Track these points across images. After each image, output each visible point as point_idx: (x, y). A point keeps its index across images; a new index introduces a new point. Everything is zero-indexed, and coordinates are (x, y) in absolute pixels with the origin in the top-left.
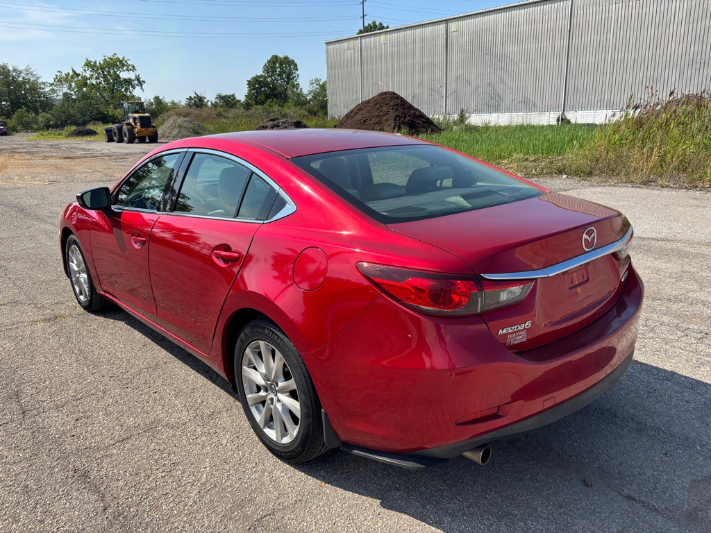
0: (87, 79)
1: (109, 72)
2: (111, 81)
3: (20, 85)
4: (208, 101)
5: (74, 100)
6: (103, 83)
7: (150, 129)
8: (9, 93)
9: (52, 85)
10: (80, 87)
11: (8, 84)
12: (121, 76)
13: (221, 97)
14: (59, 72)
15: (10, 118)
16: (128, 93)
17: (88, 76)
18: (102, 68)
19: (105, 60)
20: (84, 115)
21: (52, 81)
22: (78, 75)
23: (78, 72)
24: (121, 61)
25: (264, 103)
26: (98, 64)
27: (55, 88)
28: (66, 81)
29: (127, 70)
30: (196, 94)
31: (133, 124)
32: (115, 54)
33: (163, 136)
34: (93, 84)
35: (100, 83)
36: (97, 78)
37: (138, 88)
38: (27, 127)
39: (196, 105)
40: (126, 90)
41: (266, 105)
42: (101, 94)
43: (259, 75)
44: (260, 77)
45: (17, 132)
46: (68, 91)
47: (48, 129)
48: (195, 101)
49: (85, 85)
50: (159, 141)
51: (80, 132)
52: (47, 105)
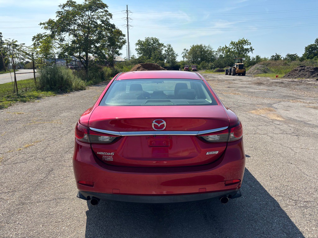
0: (230, 49)
1: (240, 46)
2: (240, 49)
3: (205, 52)
4: (282, 57)
5: (224, 58)
6: (236, 50)
7: (242, 70)
8: (201, 55)
9: (216, 52)
10: (227, 52)
11: (201, 52)
12: (244, 47)
13: (288, 55)
14: (220, 46)
15: (199, 64)
16: (246, 55)
17: (231, 48)
18: (237, 44)
19: (239, 41)
20: (226, 64)
21: (217, 50)
22: (227, 48)
23: (227, 47)
24: (245, 41)
25: (313, 58)
26: (236, 43)
27: (217, 53)
28: (222, 50)
29: (247, 45)
30: (276, 54)
31: (236, 67)
32: (244, 38)
33: (250, 73)
34: (232, 51)
35: (235, 51)
36: (234, 49)
37: (250, 52)
38: (204, 68)
39: (275, 59)
40: (246, 53)
41: (313, 59)
42: (234, 55)
43: (312, 44)
44: (312, 45)
45: (200, 70)
46: (222, 54)
47: (211, 69)
48: (275, 57)
49: (229, 51)
50: (246, 75)
51: (219, 70)
52: (213, 60)
